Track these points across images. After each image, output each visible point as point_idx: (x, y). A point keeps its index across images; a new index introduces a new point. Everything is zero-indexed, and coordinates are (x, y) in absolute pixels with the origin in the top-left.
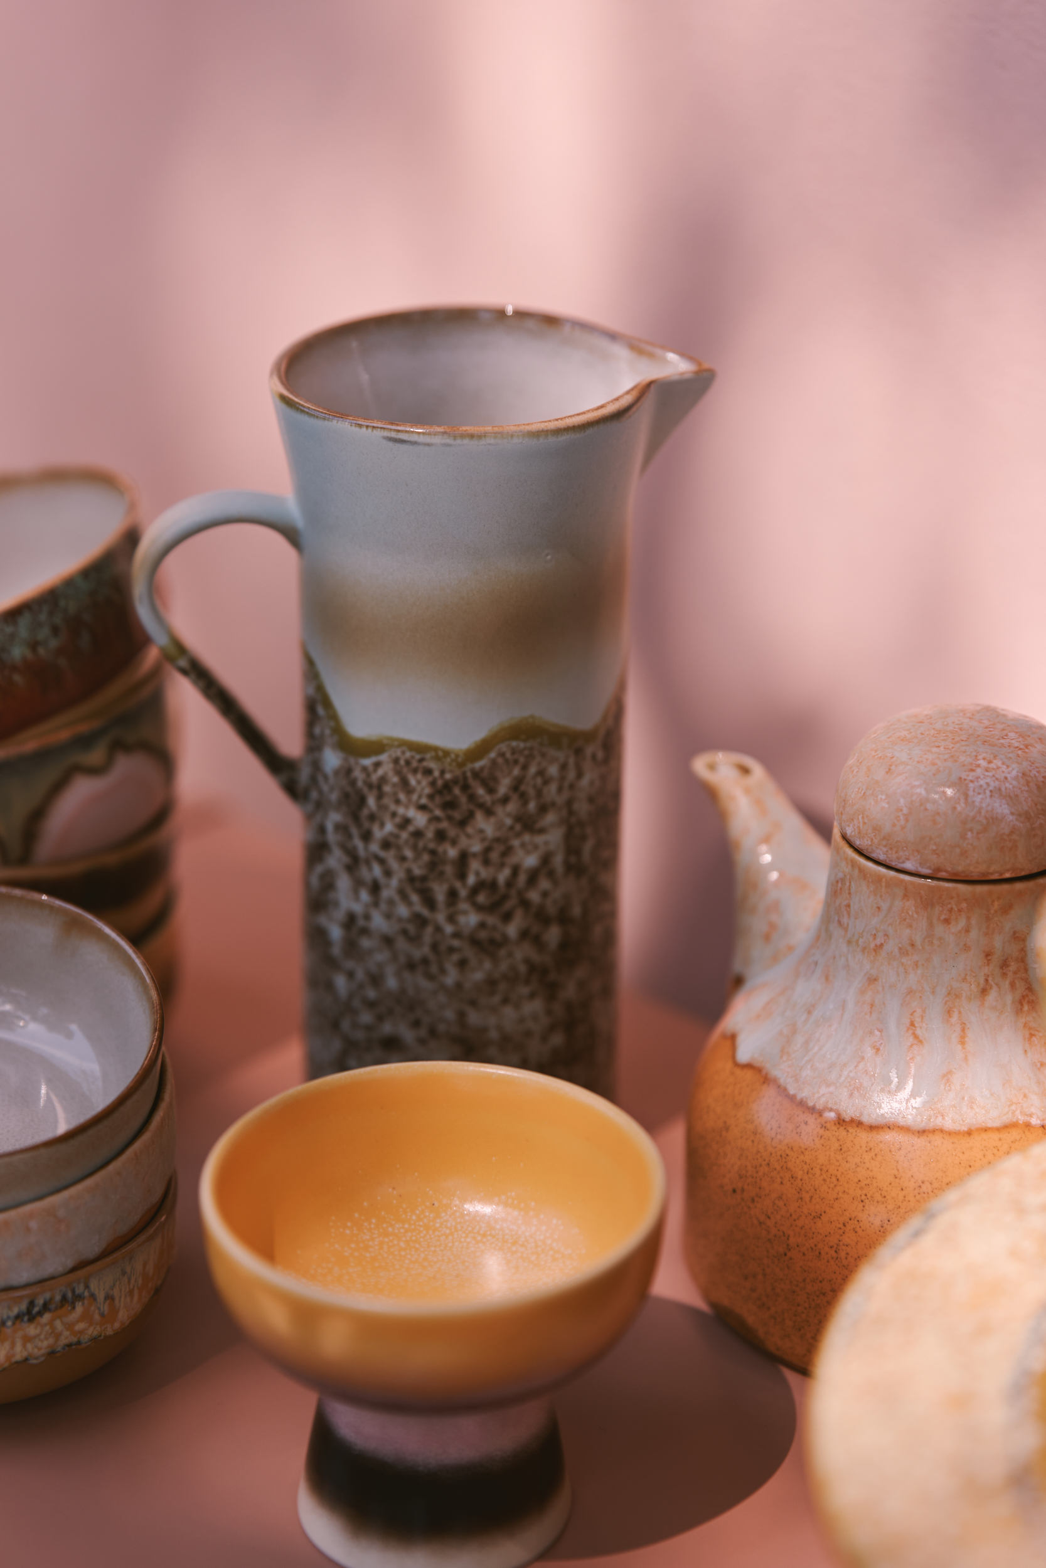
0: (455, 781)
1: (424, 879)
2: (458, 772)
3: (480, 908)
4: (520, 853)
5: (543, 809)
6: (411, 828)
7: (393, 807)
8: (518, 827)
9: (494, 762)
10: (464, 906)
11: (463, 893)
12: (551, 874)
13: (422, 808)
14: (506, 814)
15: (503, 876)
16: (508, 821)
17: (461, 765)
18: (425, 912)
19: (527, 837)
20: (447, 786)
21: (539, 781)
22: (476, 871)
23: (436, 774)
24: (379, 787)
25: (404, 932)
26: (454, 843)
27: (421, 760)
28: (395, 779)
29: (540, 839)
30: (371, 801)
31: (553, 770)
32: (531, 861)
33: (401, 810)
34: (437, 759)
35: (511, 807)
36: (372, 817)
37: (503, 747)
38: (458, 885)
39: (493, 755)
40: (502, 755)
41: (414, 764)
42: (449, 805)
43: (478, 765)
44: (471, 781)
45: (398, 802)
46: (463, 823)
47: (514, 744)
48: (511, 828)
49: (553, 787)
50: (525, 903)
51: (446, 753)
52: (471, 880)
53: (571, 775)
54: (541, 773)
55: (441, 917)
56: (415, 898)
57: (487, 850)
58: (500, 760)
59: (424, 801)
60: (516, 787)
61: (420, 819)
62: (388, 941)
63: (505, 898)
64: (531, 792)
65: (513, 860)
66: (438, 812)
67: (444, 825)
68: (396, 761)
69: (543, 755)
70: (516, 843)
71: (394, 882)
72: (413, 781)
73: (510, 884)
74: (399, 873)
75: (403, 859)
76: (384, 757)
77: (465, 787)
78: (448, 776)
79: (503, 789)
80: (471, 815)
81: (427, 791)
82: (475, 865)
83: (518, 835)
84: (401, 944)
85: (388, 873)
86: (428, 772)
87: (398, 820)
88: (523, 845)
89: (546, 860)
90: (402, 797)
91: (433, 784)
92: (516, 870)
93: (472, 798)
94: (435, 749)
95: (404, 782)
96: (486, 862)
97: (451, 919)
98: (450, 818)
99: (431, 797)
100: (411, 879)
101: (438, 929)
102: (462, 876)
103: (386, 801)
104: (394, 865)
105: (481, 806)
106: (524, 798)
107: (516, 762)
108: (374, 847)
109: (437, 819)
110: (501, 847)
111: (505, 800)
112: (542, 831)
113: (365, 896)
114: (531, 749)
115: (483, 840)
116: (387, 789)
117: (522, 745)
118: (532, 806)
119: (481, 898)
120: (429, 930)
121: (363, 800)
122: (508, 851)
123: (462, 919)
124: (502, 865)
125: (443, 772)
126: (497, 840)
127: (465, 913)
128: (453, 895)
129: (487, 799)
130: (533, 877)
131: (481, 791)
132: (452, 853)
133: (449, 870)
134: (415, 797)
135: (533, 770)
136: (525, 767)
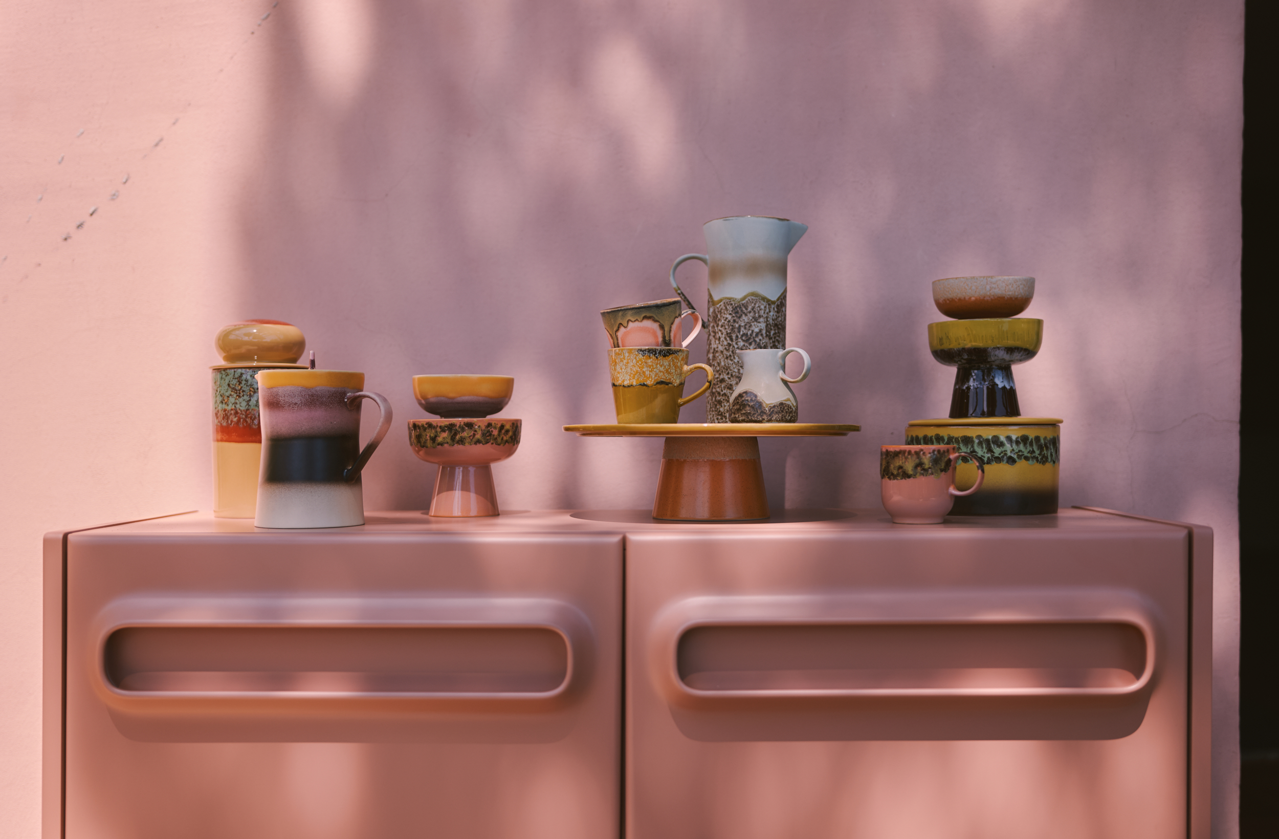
0: (738, 306)
1: (730, 333)
2: (738, 304)
3: (743, 341)
4: (754, 327)
5: (760, 316)
6: (727, 320)
7: (723, 315)
8: (753, 320)
9: (747, 302)
10: (740, 340)
11: (739, 336)
12: (762, 335)
13: (730, 314)
14: (750, 316)
15: (749, 332)
16: (751, 318)
17: (739, 302)
18: (730, 342)
19: (755, 323)
20: (736, 307)
21: (759, 309)
22: (743, 331)
23: (733, 305)
24: (721, 311)
25: (726, 348)
26: (737, 323)
27: (730, 301)
28: (724, 308)
29: (759, 324)
30: (719, 316)
31: (762, 307)
32: (757, 330)
33: (725, 316)
34: (734, 301)
35: (752, 314)
36: (719, 320)
37: (749, 298)
38: (738, 334)
39: (747, 300)
40: (749, 300)
41: (728, 303)
42: (737, 312)
43: (743, 302)
44: (741, 306)
45: (725, 314)
46: (740, 317)
47: (752, 297)
48: (751, 320)
49: (763, 312)
50: (755, 341)
51: (736, 299)
52: (741, 333)
53: (767, 310)
54: (759, 307)
55: (734, 343)
56: (728, 339)
57: (746, 325)
58: (749, 301)
59: (730, 312)
60: (753, 309)
61: (729, 317)
62: (722, 352)
63: (750, 338)
64: (757, 312)
65: (752, 329)
66: (734, 315)
67: (735, 318)
68: (724, 303)
69: (760, 302)
70: (753, 324)
71: (724, 336)
72: (728, 308)
73: (751, 335)
74: (725, 333)
75: (726, 329)
76: (722, 303)
77: (740, 308)
78: (736, 305)
79: (749, 309)
80: (742, 315)
81: (731, 309)
82: (742, 329)
83: (753, 322)
84: (725, 352)
85: (722, 334)
86: (732, 304)
87: (725, 319)
88: (754, 325)
89: (761, 330)
90: (726, 312)
91: (733, 307)
92: (753, 331)
93: (742, 311)
94: (733, 298)
95: (726, 308)
96: (745, 328)
97: (737, 344)
98: (736, 316)
99: (732, 311)
100: (727, 334)
101: (733, 346)
102: (739, 332)
103: (722, 314)
104: (724, 331)
105: (744, 313)
106: (755, 312)
107: (753, 302)
108: (719, 328)
109: (733, 317)
110: (748, 325)
111: (750, 312)
112: (759, 322)
113: (717, 342)
114: (757, 299)
115: (744, 322)
116: (722, 311)
117: (754, 298)
118: (757, 315)
119: (744, 338)
120: (731, 347)
121: (717, 316)
122: (750, 326)
123: (739, 343)
124: (749, 329)
125: (735, 304)
126: (748, 322)
127: (740, 342)
128: (737, 336)
129: (745, 311)
130: (757, 334)
131: (744, 309)
132: (737, 326)
133: (736, 330)
134: (728, 312)
135: (757, 305)
136: (755, 304)
